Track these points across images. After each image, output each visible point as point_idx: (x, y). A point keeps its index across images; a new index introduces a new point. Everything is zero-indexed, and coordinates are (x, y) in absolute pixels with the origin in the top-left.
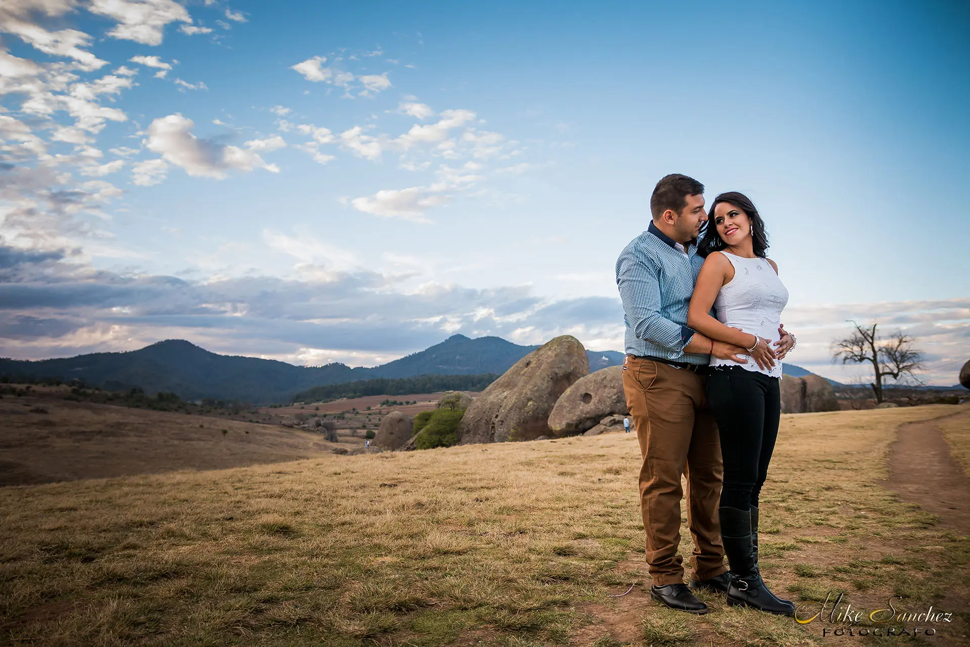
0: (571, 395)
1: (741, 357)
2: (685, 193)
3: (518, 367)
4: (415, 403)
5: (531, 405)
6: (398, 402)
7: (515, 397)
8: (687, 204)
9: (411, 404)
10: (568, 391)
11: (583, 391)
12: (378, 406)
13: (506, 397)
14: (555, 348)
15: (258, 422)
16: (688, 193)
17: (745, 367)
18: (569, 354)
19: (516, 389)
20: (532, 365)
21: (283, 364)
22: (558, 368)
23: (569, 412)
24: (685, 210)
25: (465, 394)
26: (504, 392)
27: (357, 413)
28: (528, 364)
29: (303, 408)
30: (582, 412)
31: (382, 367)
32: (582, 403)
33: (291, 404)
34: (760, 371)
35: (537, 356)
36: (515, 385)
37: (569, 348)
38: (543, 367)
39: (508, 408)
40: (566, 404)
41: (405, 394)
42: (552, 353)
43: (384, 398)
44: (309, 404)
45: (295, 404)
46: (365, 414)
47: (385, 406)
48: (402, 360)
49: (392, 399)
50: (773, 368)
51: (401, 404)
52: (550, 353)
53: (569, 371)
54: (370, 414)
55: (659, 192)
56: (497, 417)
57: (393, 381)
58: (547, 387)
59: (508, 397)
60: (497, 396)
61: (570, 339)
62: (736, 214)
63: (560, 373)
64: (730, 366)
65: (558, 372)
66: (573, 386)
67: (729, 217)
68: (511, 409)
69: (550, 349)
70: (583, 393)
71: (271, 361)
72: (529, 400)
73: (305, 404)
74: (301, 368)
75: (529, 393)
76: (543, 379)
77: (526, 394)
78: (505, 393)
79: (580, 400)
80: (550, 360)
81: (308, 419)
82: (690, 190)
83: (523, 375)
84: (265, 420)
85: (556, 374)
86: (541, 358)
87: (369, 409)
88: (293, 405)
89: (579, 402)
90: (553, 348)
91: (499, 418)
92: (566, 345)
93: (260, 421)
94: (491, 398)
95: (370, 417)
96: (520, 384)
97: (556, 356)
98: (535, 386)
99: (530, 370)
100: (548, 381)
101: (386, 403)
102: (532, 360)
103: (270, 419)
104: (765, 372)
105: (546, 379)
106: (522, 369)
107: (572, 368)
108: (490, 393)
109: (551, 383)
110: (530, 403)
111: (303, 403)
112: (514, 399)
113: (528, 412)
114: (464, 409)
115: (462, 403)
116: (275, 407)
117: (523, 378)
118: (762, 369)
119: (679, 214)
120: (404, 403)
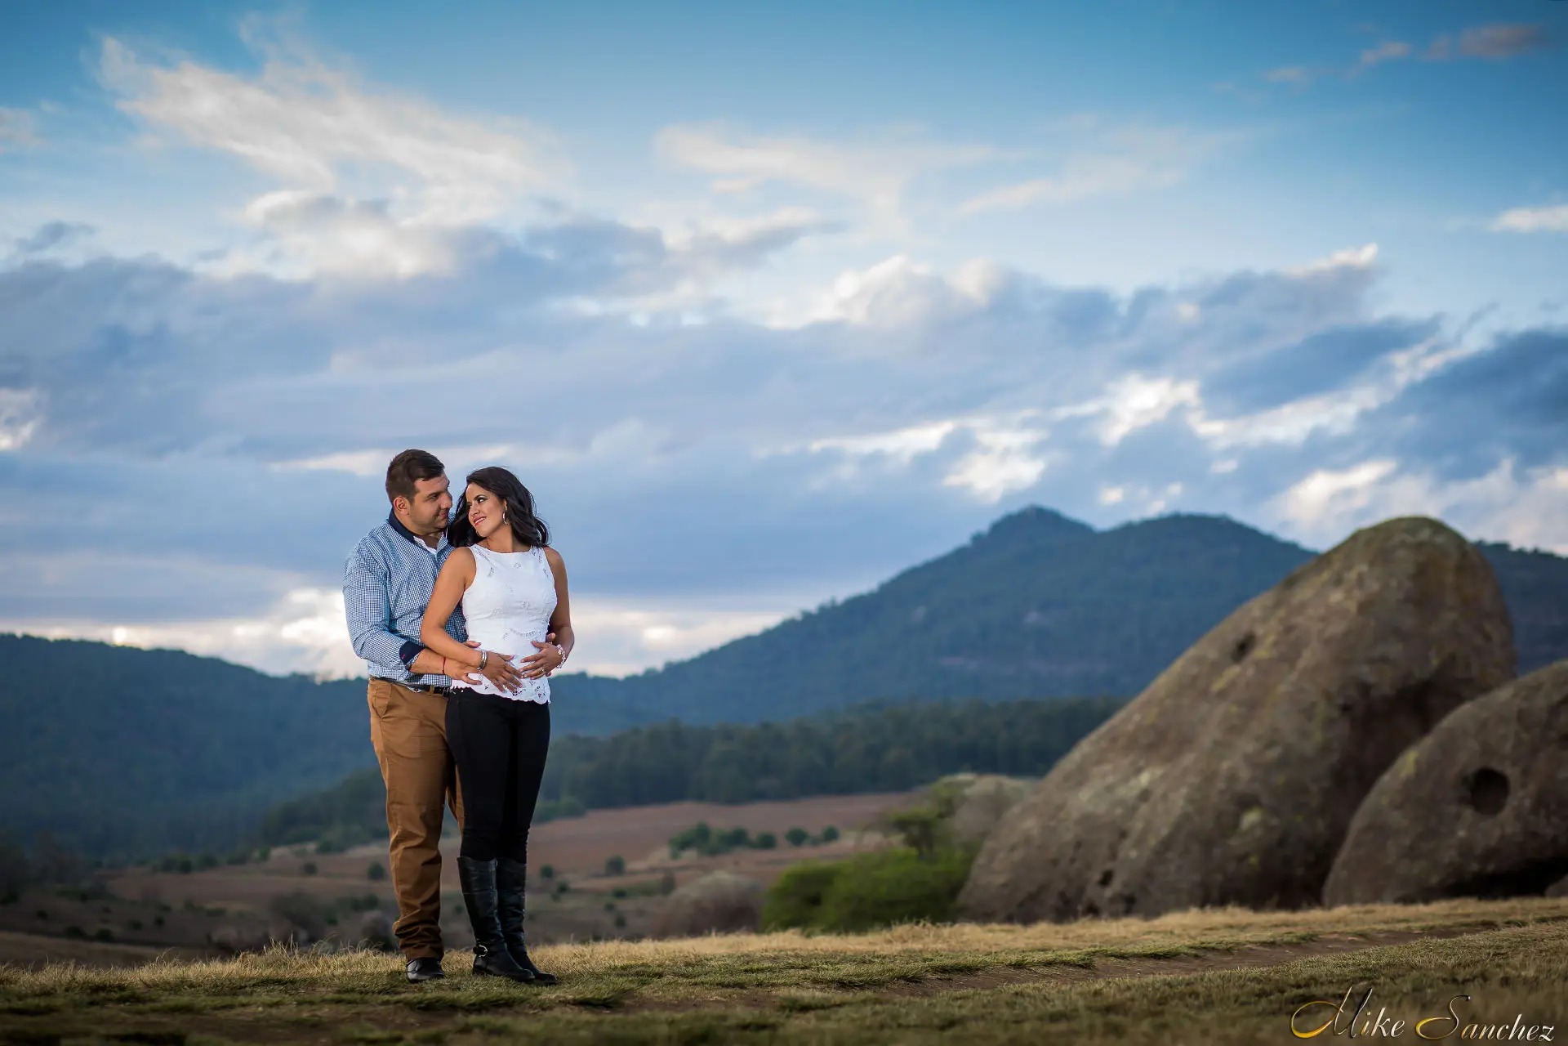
0: (1420, 775)
1: (474, 676)
2: (414, 478)
3: (1199, 660)
4: (831, 835)
5: (1252, 827)
6: (753, 836)
7: (1184, 791)
8: (418, 491)
9: (816, 842)
10: (1408, 762)
11: (1468, 759)
12: (660, 856)
13: (1145, 795)
14: (1361, 580)
15: (105, 937)
16: (419, 477)
17: (478, 689)
18: (1423, 598)
19: (1188, 759)
20: (1260, 653)
21: (215, 670)
22: (1372, 661)
23: (1411, 853)
24: (417, 498)
25: (978, 785)
26: (1138, 771)
27: (563, 889)
28: (1243, 648)
29: (310, 869)
30: (1466, 850)
31: (677, 672)
32: (1468, 813)
33: (256, 854)
34: (498, 693)
35: (1282, 613)
36: (1184, 742)
37: (1421, 571)
38: (1307, 658)
39: (1152, 842)
40: (1396, 818)
41: (785, 794)
42: (1349, 592)
43: (683, 815)
44: (341, 849)
45: (277, 852)
46: (598, 894)
47: (689, 856)
48: (769, 638)
49: (720, 819)
50: (519, 690)
51: (767, 842)
52: (1336, 596)
53: (1420, 674)
54: (620, 894)
55: (393, 471)
56: (1106, 879)
57: (727, 735)
58: (1325, 749)
59: (1159, 791)
60: (1110, 789)
61: (1425, 534)
62: (484, 499)
63: (1385, 682)
64: (461, 689)
65: (1372, 679)
66: (1428, 741)
67: (476, 502)
68: (1166, 845)
69: (1338, 582)
70: (1472, 769)
71: (159, 654)
72: (1246, 803)
73: (325, 849)
74: (301, 684)
75: (1244, 774)
76: (1308, 712)
77: (1232, 778)
78: (1144, 779)
79: (1462, 801)
80: (1337, 628)
81: (333, 922)
82: (422, 473)
83: (1222, 694)
84: (137, 926)
85: (1365, 688)
86: (1299, 620)
87: (616, 867)
88: (265, 857)
89: (1452, 809)
90: (1352, 576)
91: (1116, 886)
92: (1406, 561)
93: (117, 930)
94: (1084, 799)
95: (625, 906)
96: (1209, 735)
97: (1364, 607)
98: (1271, 744)
99: (1251, 672)
100: (1329, 723)
101: (698, 839)
102: (1260, 631)
103: (159, 922)
104: (508, 695)
105: (1322, 710)
106: (1217, 668)
107: (1435, 662)
108: (1079, 778)
109: (1343, 728)
110: (1251, 818)
111: (311, 847)
112: (1179, 800)
113: (1242, 858)
114: (972, 850)
115: (964, 822)
116: (186, 868)
117: (1221, 709)
118: (502, 690)
119: (412, 502)
120: (781, 840)
